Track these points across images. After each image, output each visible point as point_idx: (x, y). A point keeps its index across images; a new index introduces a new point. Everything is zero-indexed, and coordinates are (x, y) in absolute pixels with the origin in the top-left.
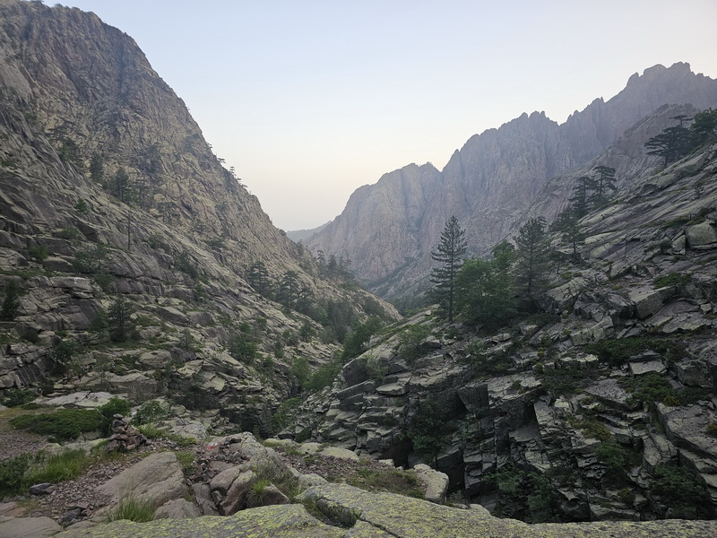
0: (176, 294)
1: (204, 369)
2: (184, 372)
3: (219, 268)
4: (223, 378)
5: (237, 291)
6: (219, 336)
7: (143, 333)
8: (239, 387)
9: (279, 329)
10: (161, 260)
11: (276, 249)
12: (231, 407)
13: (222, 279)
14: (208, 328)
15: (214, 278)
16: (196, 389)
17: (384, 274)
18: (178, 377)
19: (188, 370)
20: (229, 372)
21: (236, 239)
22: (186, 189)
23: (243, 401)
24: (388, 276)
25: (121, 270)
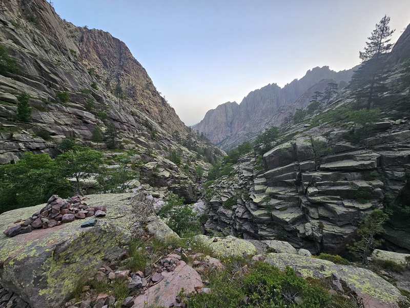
0: (143, 135)
1: (159, 166)
2: (148, 166)
3: (161, 130)
4: (168, 171)
5: (169, 139)
6: (163, 154)
7: (126, 146)
8: (177, 176)
9: (187, 155)
10: (136, 120)
11: (181, 128)
12: (173, 186)
13: (162, 133)
14: (159, 150)
15: (159, 133)
16: (155, 176)
17: (219, 142)
18: (145, 168)
19: (150, 165)
20: (171, 169)
21: (166, 124)
22: (147, 104)
23: (179, 183)
24: (220, 142)
25: (115, 116)
